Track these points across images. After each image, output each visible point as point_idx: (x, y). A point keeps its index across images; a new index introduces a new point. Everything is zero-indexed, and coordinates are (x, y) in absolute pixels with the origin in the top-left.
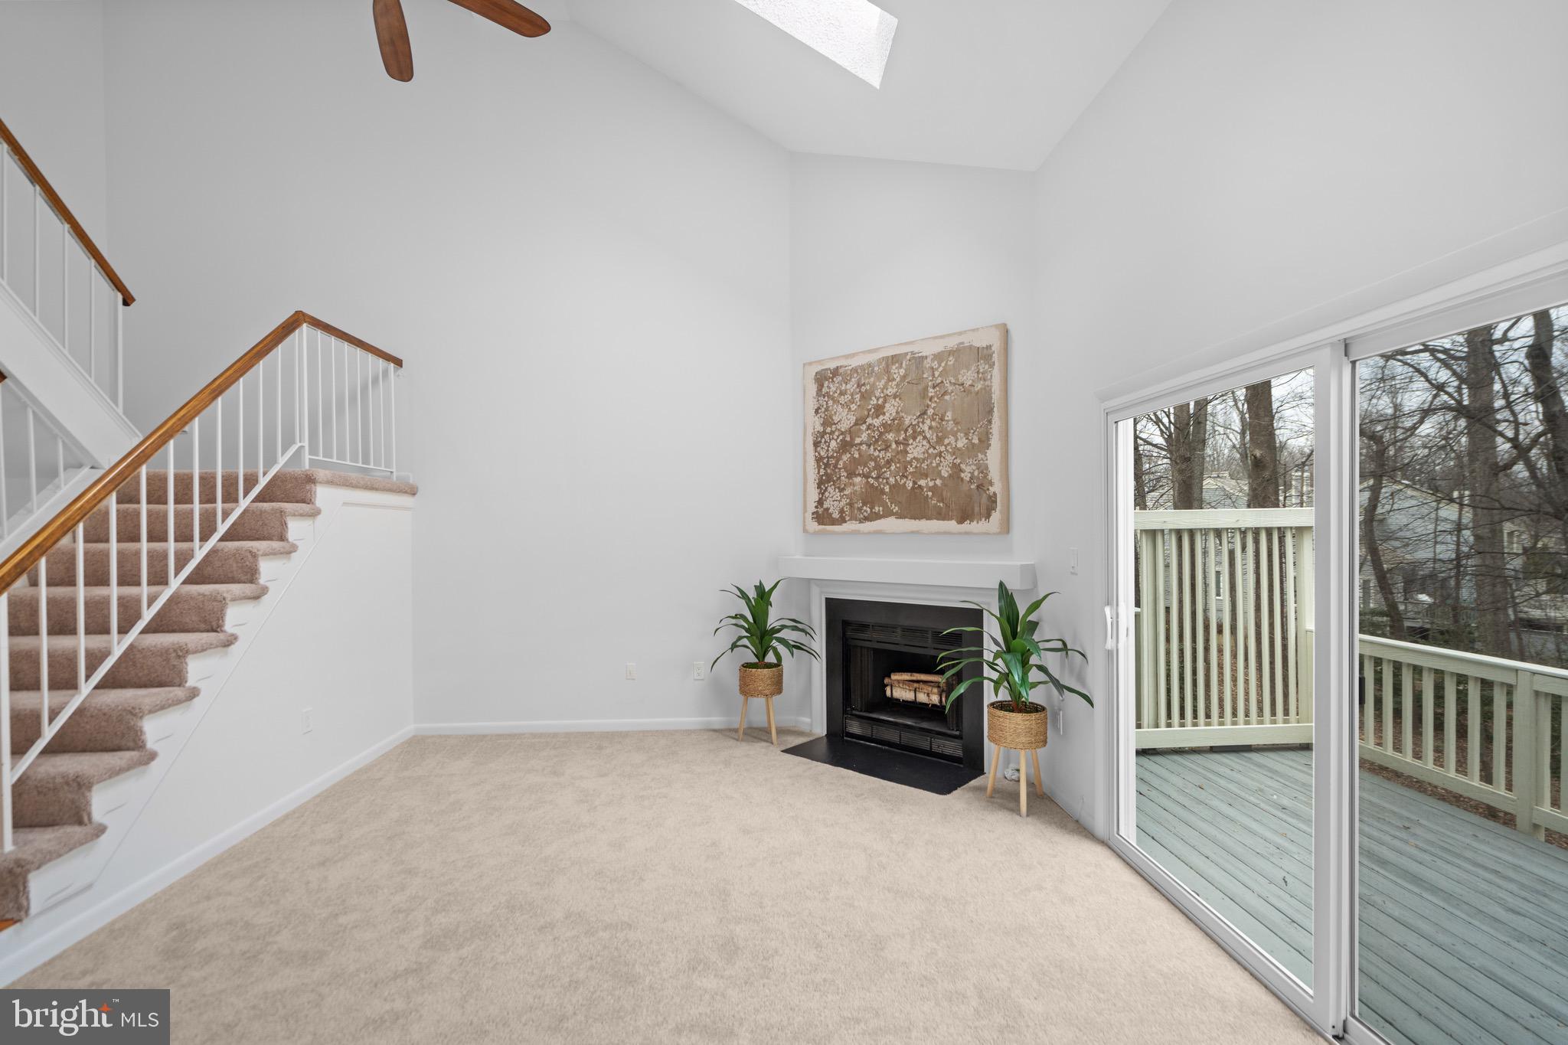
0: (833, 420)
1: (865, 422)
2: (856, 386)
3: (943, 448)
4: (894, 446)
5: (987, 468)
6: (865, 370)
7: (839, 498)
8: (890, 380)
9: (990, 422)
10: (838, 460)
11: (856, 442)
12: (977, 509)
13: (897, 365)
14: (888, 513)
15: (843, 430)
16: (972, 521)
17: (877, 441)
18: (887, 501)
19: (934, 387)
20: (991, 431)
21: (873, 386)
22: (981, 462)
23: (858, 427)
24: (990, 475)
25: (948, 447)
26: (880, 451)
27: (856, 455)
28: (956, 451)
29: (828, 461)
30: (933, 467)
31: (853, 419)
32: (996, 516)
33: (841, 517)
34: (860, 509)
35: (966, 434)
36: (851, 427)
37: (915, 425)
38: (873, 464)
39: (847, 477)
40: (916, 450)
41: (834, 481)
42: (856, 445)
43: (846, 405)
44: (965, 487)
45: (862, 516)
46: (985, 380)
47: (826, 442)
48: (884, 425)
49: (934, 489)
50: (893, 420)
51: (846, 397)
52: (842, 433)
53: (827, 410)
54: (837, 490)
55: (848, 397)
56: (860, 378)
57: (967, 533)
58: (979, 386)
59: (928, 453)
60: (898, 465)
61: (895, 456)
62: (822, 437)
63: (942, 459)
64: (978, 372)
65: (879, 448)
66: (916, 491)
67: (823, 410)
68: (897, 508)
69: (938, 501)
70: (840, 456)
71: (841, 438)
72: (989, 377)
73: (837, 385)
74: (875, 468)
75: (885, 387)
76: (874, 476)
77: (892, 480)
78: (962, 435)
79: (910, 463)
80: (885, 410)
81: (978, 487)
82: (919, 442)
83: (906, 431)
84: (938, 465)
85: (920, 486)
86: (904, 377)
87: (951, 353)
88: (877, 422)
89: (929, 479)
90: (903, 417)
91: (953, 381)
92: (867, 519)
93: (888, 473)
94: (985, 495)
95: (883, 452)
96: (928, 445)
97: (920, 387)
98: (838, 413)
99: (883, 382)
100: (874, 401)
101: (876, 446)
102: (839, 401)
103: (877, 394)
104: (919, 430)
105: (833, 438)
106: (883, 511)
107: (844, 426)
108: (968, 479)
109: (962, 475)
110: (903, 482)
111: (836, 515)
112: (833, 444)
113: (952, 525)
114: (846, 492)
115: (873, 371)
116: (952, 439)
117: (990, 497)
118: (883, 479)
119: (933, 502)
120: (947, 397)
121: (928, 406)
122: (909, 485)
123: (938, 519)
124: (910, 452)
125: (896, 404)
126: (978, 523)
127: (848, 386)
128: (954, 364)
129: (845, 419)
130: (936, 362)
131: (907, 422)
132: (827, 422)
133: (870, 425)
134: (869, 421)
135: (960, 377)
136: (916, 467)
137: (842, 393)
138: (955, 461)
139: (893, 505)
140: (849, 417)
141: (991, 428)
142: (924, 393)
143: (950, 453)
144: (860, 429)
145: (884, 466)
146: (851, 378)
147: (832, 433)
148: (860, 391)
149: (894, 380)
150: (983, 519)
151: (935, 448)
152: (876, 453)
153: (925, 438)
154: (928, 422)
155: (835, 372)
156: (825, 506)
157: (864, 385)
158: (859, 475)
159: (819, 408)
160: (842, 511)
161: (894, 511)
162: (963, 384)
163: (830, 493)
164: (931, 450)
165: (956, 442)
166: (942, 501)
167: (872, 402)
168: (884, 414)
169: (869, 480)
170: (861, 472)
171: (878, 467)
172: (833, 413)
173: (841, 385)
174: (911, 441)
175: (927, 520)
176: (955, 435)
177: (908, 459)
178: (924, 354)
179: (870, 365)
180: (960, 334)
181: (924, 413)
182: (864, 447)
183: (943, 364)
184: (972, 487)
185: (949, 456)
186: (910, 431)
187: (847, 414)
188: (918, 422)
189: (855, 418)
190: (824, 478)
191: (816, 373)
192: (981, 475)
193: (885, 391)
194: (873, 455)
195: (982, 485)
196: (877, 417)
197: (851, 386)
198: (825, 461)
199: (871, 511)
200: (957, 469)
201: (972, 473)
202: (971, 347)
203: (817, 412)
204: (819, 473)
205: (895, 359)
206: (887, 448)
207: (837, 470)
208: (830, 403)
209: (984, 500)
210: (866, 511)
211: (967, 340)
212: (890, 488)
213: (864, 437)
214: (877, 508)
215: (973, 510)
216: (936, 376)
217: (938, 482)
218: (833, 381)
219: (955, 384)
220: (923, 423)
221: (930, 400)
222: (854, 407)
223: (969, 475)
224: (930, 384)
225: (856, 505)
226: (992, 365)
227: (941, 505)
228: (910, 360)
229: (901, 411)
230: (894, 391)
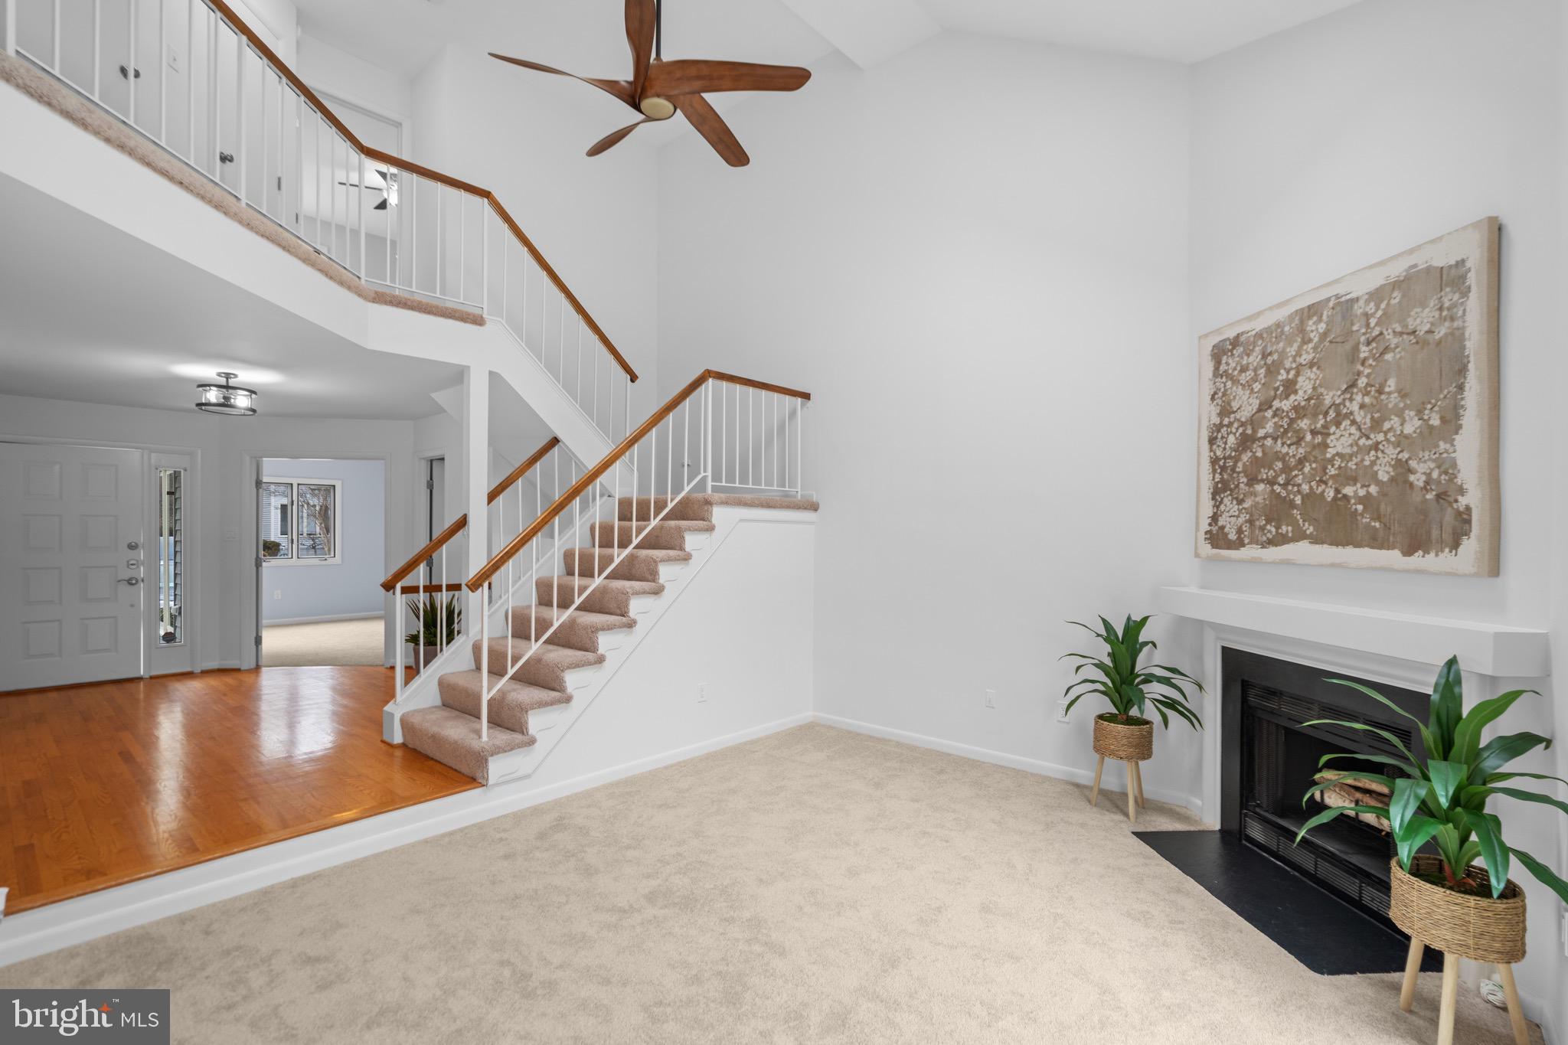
0: (1231, 407)
1: (1270, 407)
2: (1260, 357)
3: (1381, 437)
4: (1308, 437)
5: (1454, 464)
6: (1272, 334)
7: (1236, 513)
8: (1306, 341)
9: (1461, 388)
10: (1237, 460)
11: (1259, 435)
12: (1435, 533)
13: (1315, 318)
14: (1299, 536)
15: (1243, 419)
16: (1426, 552)
17: (1286, 431)
18: (1299, 517)
19: (1368, 343)
20: (1463, 403)
21: (1283, 354)
22: (1445, 455)
23: (1261, 414)
24: (1460, 476)
25: (1390, 435)
26: (1289, 446)
27: (1259, 454)
28: (1402, 441)
29: (1224, 463)
30: (1366, 467)
31: (1256, 403)
32: (1470, 546)
33: (1239, 538)
34: (1262, 528)
35: (1420, 413)
36: (1253, 416)
37: (1339, 404)
38: (1279, 465)
39: (1247, 485)
40: (1340, 442)
41: (1231, 490)
42: (1259, 439)
43: (1248, 385)
44: (1416, 497)
45: (1265, 538)
46: (1452, 319)
47: (1222, 437)
48: (1296, 408)
49: (1366, 500)
50: (1309, 400)
51: (1248, 373)
52: (1243, 424)
53: (1224, 394)
54: (1235, 502)
55: (1250, 374)
56: (1266, 346)
57: (1418, 571)
58: (1442, 331)
59: (1357, 444)
60: (1314, 465)
61: (1310, 453)
62: (1219, 431)
63: (1380, 454)
64: (1441, 309)
65: (1288, 442)
66: (1339, 503)
67: (1220, 394)
68: (1311, 528)
69: (1372, 519)
70: (1240, 455)
71: (1241, 430)
72: (1460, 313)
73: (1238, 359)
74: (1284, 470)
75: (1299, 354)
76: (1282, 482)
77: (1305, 488)
78: (1412, 413)
79: (1331, 461)
80: (1297, 387)
81: (1438, 497)
82: (1345, 430)
83: (1326, 413)
84: (1373, 463)
85: (1345, 496)
86: (1324, 336)
87: (1396, 285)
88: (1286, 405)
89: (1359, 485)
90: (1322, 394)
91: (1399, 329)
92: (1271, 542)
93: (1301, 477)
94: (1449, 509)
95: (1293, 447)
96: (1358, 434)
97: (1348, 346)
98: (1237, 398)
99: (1295, 346)
100: (1283, 375)
101: (1284, 440)
102: (1239, 381)
103: (1288, 365)
104: (1345, 411)
105: (1231, 432)
106: (1292, 531)
107: (1244, 415)
108: (1421, 484)
109: (1412, 478)
110: (1320, 489)
111: (1233, 536)
112: (1231, 439)
113: (1393, 557)
114: (1246, 505)
115: (1282, 332)
116: (1395, 421)
117: (1459, 513)
118: (1294, 485)
119: (1364, 520)
120: (1388, 357)
121: (1359, 374)
122: (1330, 494)
123: (1372, 547)
124: (1331, 445)
125: (1313, 376)
126: (1437, 555)
127: (1251, 359)
128: (1400, 303)
129: (1246, 404)
130: (1372, 304)
131: (1328, 401)
132: (1225, 411)
133: (1277, 409)
134: (1276, 404)
135: (1410, 321)
136: (1340, 467)
137: (1243, 370)
138: (1400, 456)
139: (1306, 524)
140: (1251, 401)
141: (1462, 399)
142: (1353, 356)
143: (1393, 443)
144: (1264, 417)
145: (1295, 468)
146: (1254, 347)
147: (1230, 424)
148: (1265, 364)
149: (1310, 341)
150: (1447, 550)
151: (1368, 438)
152: (1285, 450)
153: (1353, 422)
154: (1359, 398)
155: (1235, 342)
156: (1220, 523)
157: (1270, 354)
158: (1262, 481)
159: (1215, 393)
160: (1240, 531)
161: (1308, 532)
162: (1415, 332)
163: (1226, 505)
164: (1363, 441)
165: (1402, 425)
166: (1378, 518)
167: (1280, 378)
168: (1296, 392)
169: (1276, 487)
170: (1265, 477)
171: (1286, 469)
172: (1232, 397)
173: (1242, 358)
174: (1333, 429)
175: (1355, 547)
176: (1400, 414)
177: (1328, 456)
178: (1353, 295)
179: (1278, 325)
180: (1411, 251)
181: (1353, 385)
182: (1269, 442)
183: (1383, 306)
184: (1429, 496)
185: (1391, 447)
186: (1332, 414)
187: (1249, 398)
188: (1344, 400)
189: (1258, 402)
190: (1220, 486)
191: (1214, 346)
192: (1443, 477)
193: (1298, 359)
194: (1280, 452)
195: (1445, 493)
196: (1287, 397)
197: (1255, 359)
198: (1221, 463)
199: (1277, 532)
200: (1403, 469)
201: (1428, 475)
202: (1429, 270)
203: (1213, 398)
204: (1213, 479)
205: (1313, 310)
206: (1299, 441)
207: (1235, 475)
208: (1229, 384)
209: (1449, 518)
210: (1270, 531)
211: (1421, 260)
212: (1303, 499)
213: (1269, 427)
214: (1284, 528)
215: (1429, 533)
216: (1372, 325)
217: (1373, 490)
218: (1232, 355)
219: (1401, 334)
220: (1351, 400)
221: (1363, 364)
222: (1257, 386)
223: (1424, 478)
224: (1363, 339)
225: (1257, 523)
226: (1465, 293)
227: (1377, 525)
228: (1333, 308)
229: (1320, 386)
230: (1311, 357)
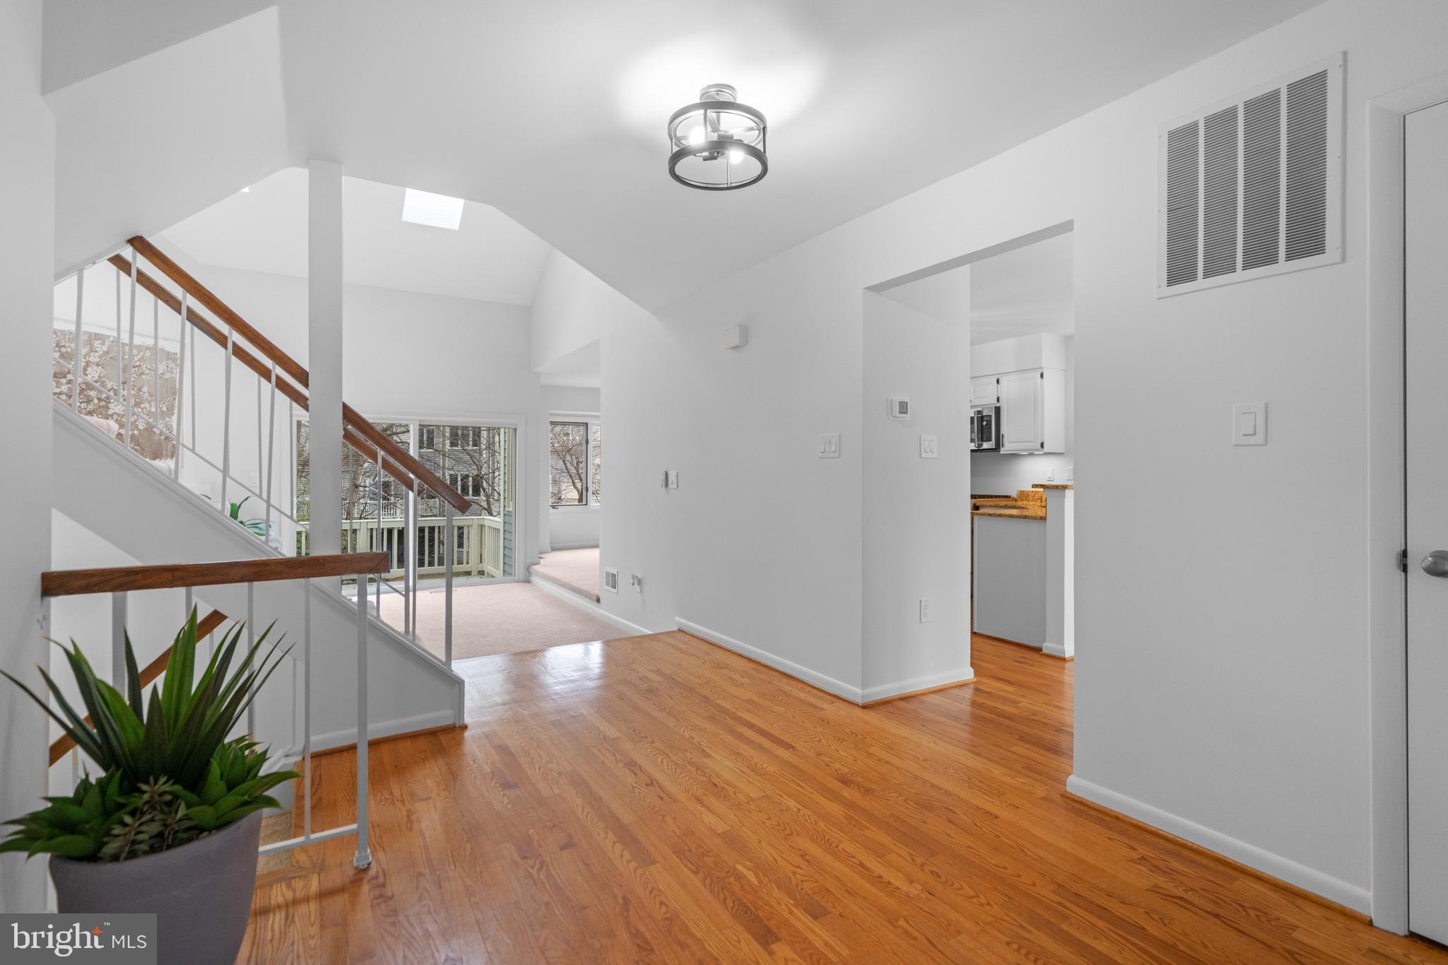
3: (140, 410)
4: (96, 401)
5: (172, 427)
6: (65, 335)
8: (93, 350)
9: (174, 399)
12: (164, 452)
13: (100, 342)
16: (160, 459)
17: (78, 394)
19: (134, 367)
21: (74, 350)
22: (168, 423)
23: (56, 379)
24: (174, 432)
25: (144, 410)
28: (149, 414)
30: (132, 422)
44: (156, 438)
46: (172, 373)
49: (132, 437)
50: (96, 381)
58: (168, 376)
59: (127, 411)
61: (97, 409)
63: (139, 417)
64: (168, 367)
69: (135, 445)
72: (175, 372)
75: (88, 355)
78: (155, 404)
80: (87, 372)
84: (136, 421)
85: (120, 434)
86: (106, 353)
87: (148, 348)
90: (105, 382)
91: (149, 367)
94: (170, 444)
97: (122, 364)
99: (85, 350)
108: (159, 433)
109: (155, 430)
116: (147, 405)
117: (173, 445)
120: (144, 377)
124: (111, 408)
125: (98, 370)
128: (150, 356)
130: (136, 351)
138: (149, 420)
142: (125, 370)
143: (146, 414)
144: (59, 382)
148: (59, 350)
149: (96, 351)
157: (64, 346)
165: (150, 407)
166: (139, 445)
174: (112, 401)
176: (149, 402)
177: (109, 413)
183: (142, 354)
184: (161, 438)
186: (112, 393)
193: (87, 358)
195: (168, 437)
200: (150, 425)
202: (163, 350)
205: (98, 336)
206: (89, 401)
209: (170, 447)
211: (160, 344)
213: (64, 388)
215: (162, 452)
216: (136, 360)
217: (136, 432)
219: (150, 370)
221: (130, 375)
223: (160, 430)
224: (130, 364)
227: (138, 448)
228: (112, 342)
229: (103, 376)
230: (97, 360)
